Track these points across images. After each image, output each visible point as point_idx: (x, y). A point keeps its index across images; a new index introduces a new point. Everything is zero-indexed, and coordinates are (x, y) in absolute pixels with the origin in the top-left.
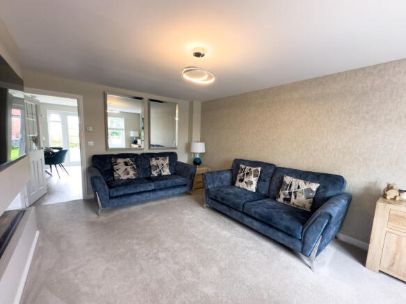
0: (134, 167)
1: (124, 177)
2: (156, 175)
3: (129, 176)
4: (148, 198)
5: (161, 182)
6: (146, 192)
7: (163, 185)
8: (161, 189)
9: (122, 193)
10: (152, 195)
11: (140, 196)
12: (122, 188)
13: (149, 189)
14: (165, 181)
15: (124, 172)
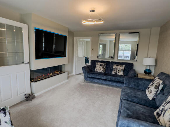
0: (104, 68)
1: (99, 71)
2: (114, 74)
3: (100, 71)
4: (102, 83)
5: (109, 77)
6: (102, 79)
7: (110, 78)
8: (109, 81)
9: (91, 76)
10: (104, 82)
11: (98, 80)
12: (91, 74)
13: (103, 78)
14: (111, 77)
15: (99, 69)
